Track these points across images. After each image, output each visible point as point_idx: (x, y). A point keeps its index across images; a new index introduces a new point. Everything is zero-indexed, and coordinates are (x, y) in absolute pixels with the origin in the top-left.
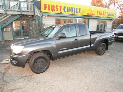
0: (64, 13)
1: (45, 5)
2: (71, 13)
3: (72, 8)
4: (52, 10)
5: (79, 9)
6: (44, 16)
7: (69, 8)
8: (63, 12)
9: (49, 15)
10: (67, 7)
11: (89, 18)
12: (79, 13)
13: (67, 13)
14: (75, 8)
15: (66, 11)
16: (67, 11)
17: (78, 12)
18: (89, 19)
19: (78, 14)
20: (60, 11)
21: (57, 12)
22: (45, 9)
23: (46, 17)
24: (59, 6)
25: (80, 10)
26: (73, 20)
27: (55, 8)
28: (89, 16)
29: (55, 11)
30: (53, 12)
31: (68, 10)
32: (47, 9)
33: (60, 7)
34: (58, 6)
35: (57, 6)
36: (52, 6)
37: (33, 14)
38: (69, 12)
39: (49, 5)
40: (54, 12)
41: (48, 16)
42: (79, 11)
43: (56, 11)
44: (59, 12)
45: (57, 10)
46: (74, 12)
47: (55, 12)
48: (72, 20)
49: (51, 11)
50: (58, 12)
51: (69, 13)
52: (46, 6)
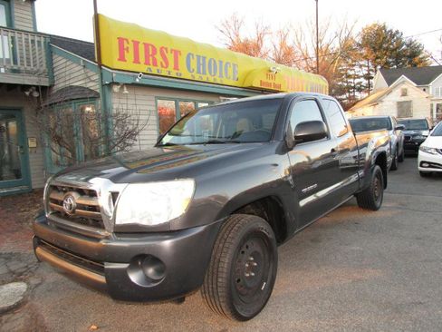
0: (189, 75)
1: (121, 41)
2: (211, 79)
3: (213, 61)
4: (147, 63)
5: (234, 65)
6: (117, 84)
7: (204, 58)
9: (138, 80)
10: (199, 58)
13: (197, 77)
14: (221, 63)
15: (196, 70)
16: (199, 72)
17: (232, 77)
19: (231, 81)
20: (176, 67)
21: (165, 72)
22: (122, 58)
23: (125, 89)
24: (172, 50)
27: (159, 58)
29: (159, 67)
30: (150, 70)
31: (201, 67)
32: (130, 56)
33: (176, 53)
34: (166, 49)
35: (164, 51)
36: (146, 46)
37: (47, 84)
38: (204, 73)
39: (136, 44)
40: (154, 70)
41: (134, 85)
42: (234, 71)
43: (162, 66)
44: (174, 73)
45: (164, 64)
46: (221, 76)
47: (158, 71)
50: (169, 73)
51: (205, 78)
52: (126, 45)
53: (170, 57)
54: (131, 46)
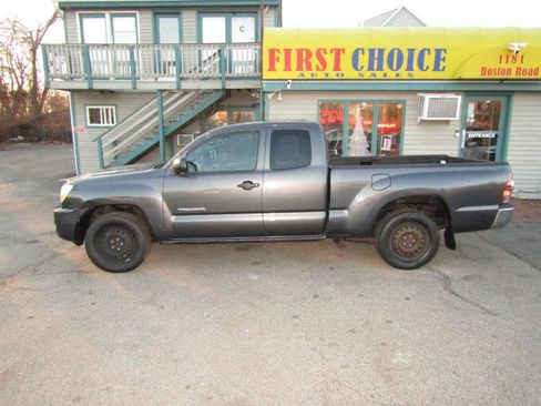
0: (355, 75)
1: (272, 52)
2: (391, 75)
3: (396, 52)
4: (300, 68)
5: (438, 52)
6: (271, 92)
8: (348, 71)
9: (289, 87)
10: (372, 51)
11: (513, 92)
12: (437, 68)
13: (367, 74)
14: (411, 52)
15: (366, 67)
16: (371, 68)
17: (432, 67)
18: (509, 95)
19: (430, 74)
20: (337, 67)
21: (320, 75)
22: (272, 68)
24: (332, 50)
25: (443, 55)
26: (408, 103)
27: (314, 61)
28: (502, 80)
29: (314, 71)
30: (303, 75)
31: (376, 61)
32: (280, 65)
33: (338, 53)
34: (325, 50)
35: (322, 52)
36: (300, 52)
38: (380, 68)
39: (288, 52)
40: (308, 75)
41: (285, 92)
42: (438, 59)
43: (318, 69)
44: (333, 75)
45: (320, 67)
46: (410, 68)
47: (312, 75)
48: (403, 102)
49: (294, 74)
50: (327, 75)
51: (380, 75)
52: (277, 55)
53: (330, 59)
54: (282, 56)
